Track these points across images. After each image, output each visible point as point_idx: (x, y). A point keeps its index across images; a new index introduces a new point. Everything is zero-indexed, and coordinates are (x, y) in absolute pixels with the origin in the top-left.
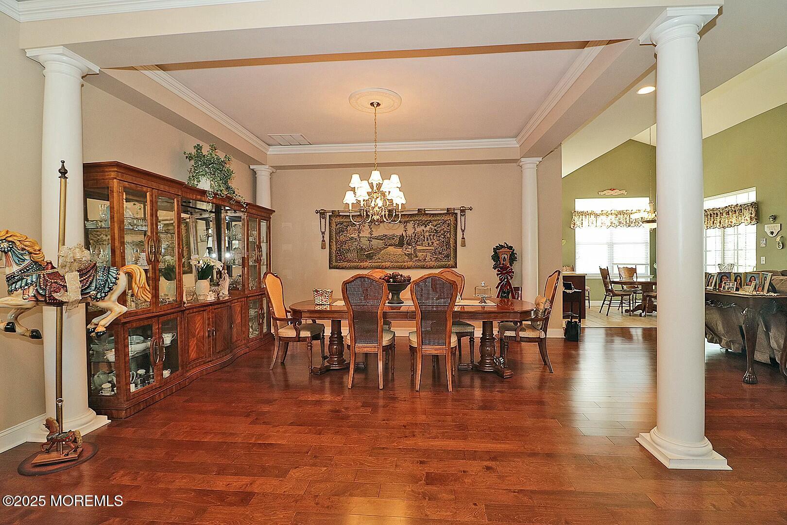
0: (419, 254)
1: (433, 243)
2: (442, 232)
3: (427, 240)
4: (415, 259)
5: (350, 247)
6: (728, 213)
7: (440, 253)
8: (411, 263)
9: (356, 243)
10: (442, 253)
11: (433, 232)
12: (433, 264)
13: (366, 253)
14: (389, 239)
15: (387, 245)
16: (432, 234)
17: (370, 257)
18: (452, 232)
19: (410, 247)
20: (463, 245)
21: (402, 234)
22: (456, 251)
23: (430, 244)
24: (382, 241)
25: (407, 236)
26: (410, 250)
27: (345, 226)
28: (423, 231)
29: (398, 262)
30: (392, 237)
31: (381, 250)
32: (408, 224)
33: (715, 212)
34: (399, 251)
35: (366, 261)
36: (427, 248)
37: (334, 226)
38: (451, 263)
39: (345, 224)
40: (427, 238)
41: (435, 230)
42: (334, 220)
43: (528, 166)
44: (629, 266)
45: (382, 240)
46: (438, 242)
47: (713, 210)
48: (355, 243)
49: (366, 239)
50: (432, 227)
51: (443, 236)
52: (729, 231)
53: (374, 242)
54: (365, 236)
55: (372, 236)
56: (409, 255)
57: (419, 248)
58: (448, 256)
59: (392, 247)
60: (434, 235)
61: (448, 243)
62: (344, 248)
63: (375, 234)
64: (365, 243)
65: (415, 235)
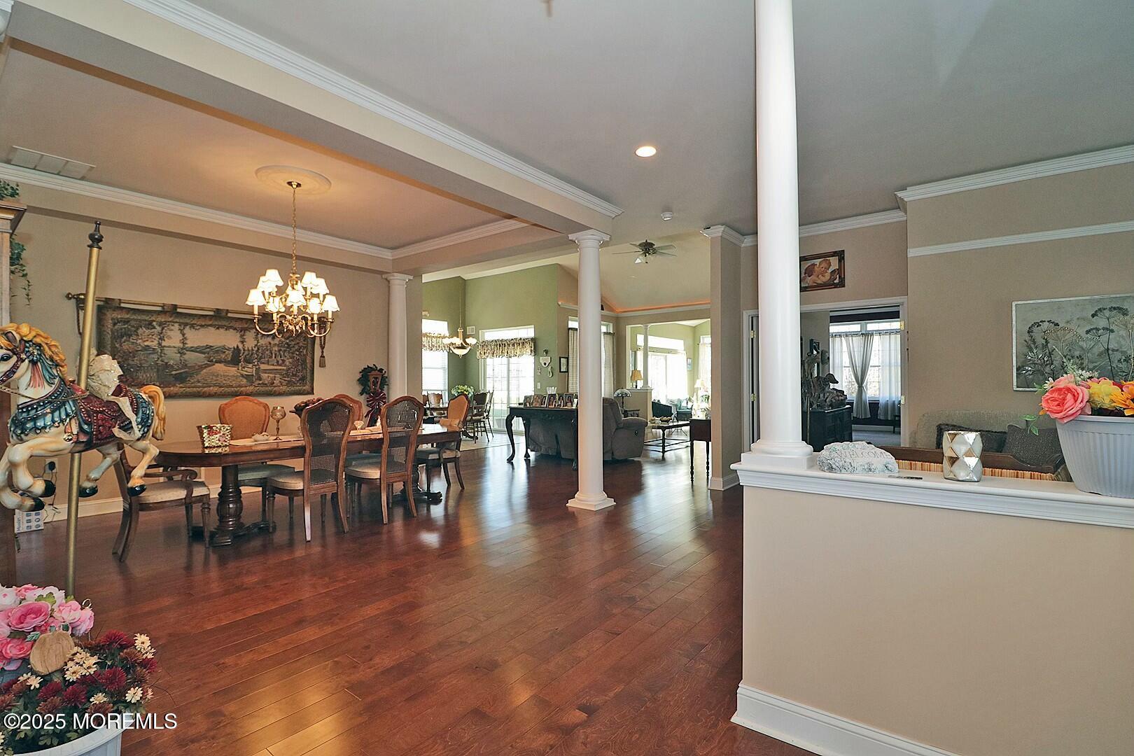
0: (264, 376)
1: (283, 361)
2: (297, 347)
3: (275, 357)
4: (258, 382)
5: (144, 361)
6: (513, 345)
7: (293, 375)
8: (252, 388)
9: (155, 356)
10: (296, 374)
11: (284, 347)
12: (284, 388)
13: (174, 373)
14: (217, 352)
15: (212, 361)
16: (283, 349)
17: (181, 378)
18: (310, 348)
19: (250, 366)
20: (322, 365)
21: (238, 347)
22: (313, 373)
23: (280, 362)
24: (204, 356)
25: (244, 350)
26: (250, 370)
27: (133, 327)
28: (270, 343)
29: (232, 386)
30: (223, 349)
31: (202, 368)
32: (247, 333)
33: (503, 343)
34: (232, 370)
35: (174, 385)
36: (276, 368)
37: (109, 324)
38: (307, 388)
39: (133, 323)
40: (276, 355)
41: (287, 343)
42: (110, 315)
43: (397, 282)
44: (436, 393)
45: (204, 353)
46: (290, 360)
47: (502, 341)
48: (153, 356)
49: (175, 350)
50: (283, 340)
51: (298, 353)
52: (513, 360)
53: (190, 356)
54: (172, 345)
55: (187, 346)
56: (247, 377)
57: (263, 367)
58: (303, 379)
59: (222, 365)
60: (285, 351)
61: (304, 362)
62: (131, 362)
63: (189, 344)
64: (172, 357)
65: (258, 349)
